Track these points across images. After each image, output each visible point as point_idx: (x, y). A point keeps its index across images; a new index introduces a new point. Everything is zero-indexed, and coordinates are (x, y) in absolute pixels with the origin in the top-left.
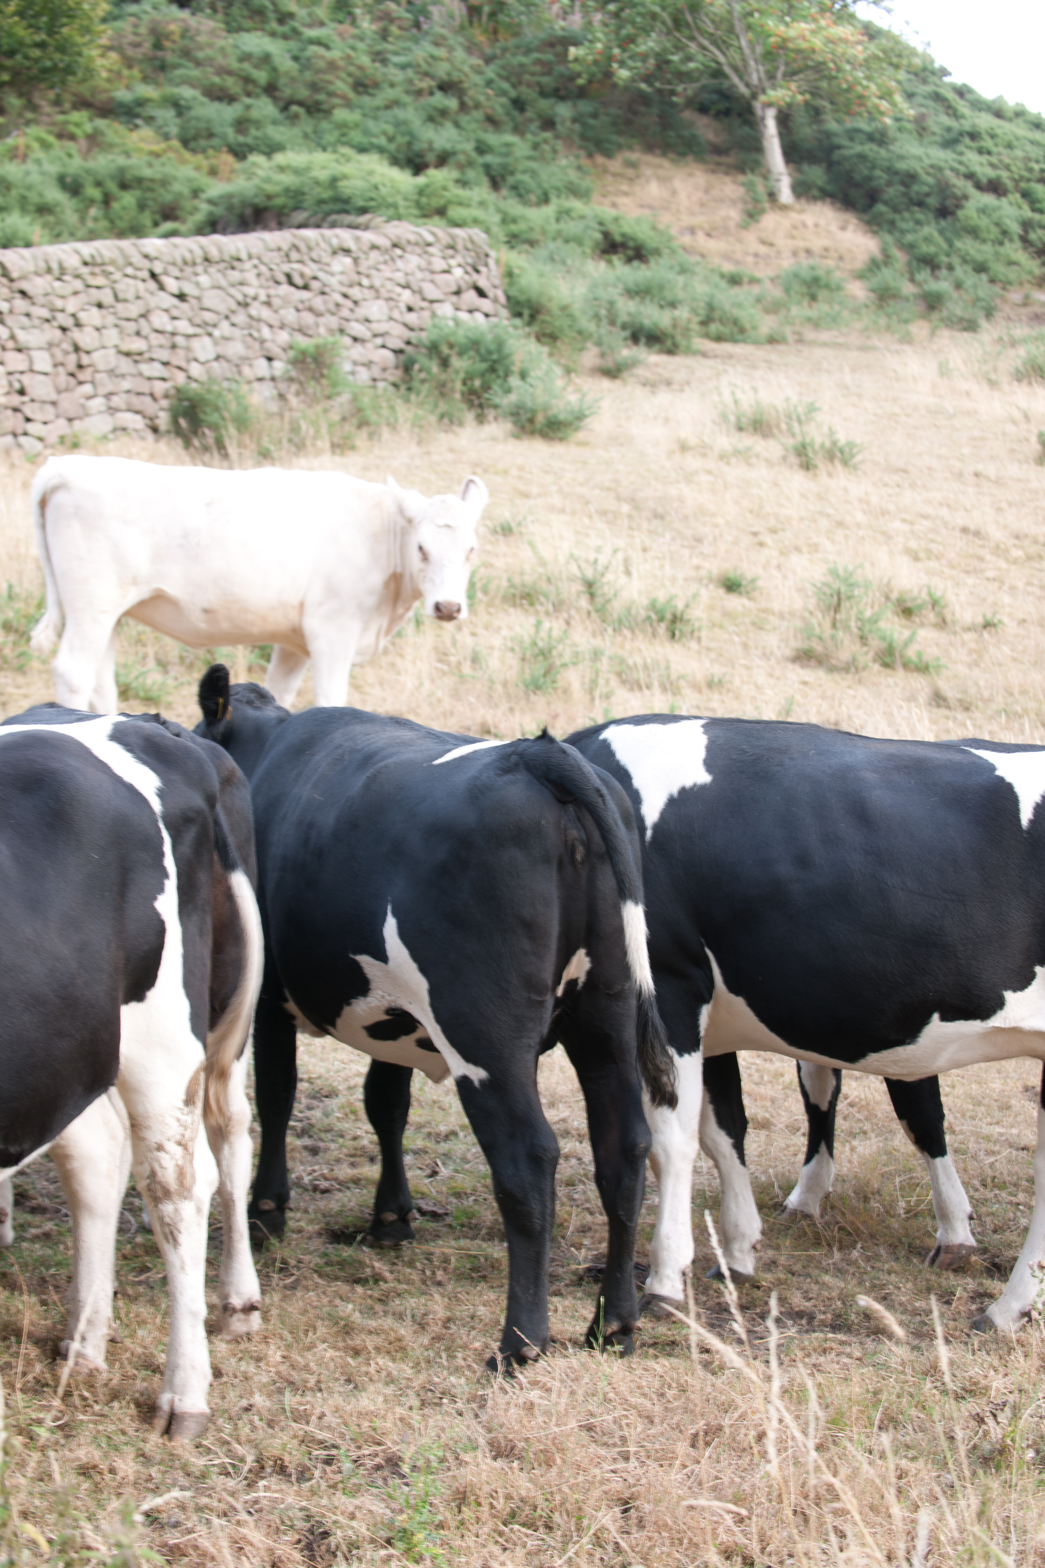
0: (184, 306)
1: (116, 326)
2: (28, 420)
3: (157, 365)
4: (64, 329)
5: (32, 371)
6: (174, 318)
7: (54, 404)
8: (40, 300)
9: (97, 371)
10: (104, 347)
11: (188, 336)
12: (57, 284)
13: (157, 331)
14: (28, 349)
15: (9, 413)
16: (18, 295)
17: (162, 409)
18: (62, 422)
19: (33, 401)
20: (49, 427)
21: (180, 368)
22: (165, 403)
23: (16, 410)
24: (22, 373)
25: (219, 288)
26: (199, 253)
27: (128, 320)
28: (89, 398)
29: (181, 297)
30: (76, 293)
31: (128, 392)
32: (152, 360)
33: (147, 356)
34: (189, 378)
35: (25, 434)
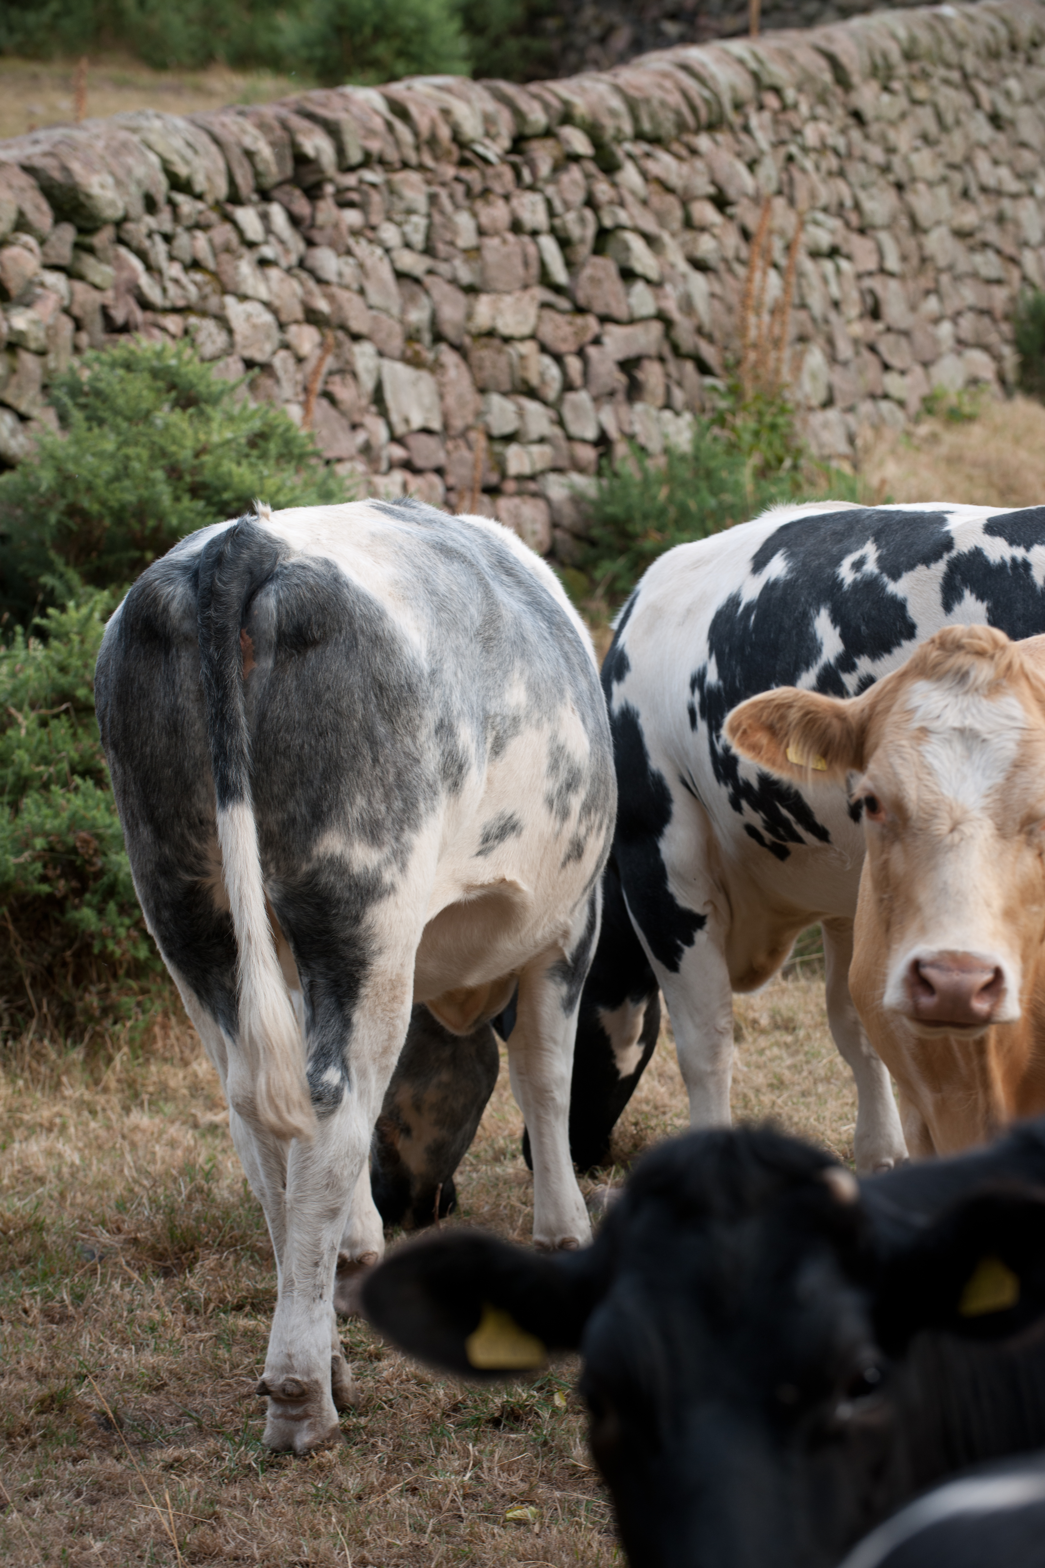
0: (1001, 138)
1: (944, 180)
2: (886, 367)
3: (991, 255)
4: (899, 187)
5: (883, 271)
6: (996, 162)
7: (906, 334)
8: (874, 129)
9: (939, 271)
10: (938, 223)
11: (1015, 196)
12: (886, 98)
13: (984, 189)
14: (874, 227)
15: (867, 355)
16: (851, 121)
17: (1006, 341)
18: (918, 370)
19: (889, 329)
20: (908, 380)
21: (1013, 261)
22: (1006, 328)
23: (872, 348)
24: (870, 274)
25: (1027, 101)
26: (1003, 32)
27: (953, 166)
28: (936, 321)
29: (996, 120)
30: (903, 116)
31: (971, 309)
32: (985, 245)
33: (979, 237)
34: (1025, 278)
35: (886, 396)
